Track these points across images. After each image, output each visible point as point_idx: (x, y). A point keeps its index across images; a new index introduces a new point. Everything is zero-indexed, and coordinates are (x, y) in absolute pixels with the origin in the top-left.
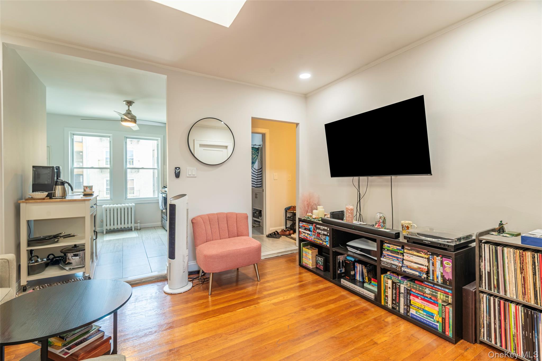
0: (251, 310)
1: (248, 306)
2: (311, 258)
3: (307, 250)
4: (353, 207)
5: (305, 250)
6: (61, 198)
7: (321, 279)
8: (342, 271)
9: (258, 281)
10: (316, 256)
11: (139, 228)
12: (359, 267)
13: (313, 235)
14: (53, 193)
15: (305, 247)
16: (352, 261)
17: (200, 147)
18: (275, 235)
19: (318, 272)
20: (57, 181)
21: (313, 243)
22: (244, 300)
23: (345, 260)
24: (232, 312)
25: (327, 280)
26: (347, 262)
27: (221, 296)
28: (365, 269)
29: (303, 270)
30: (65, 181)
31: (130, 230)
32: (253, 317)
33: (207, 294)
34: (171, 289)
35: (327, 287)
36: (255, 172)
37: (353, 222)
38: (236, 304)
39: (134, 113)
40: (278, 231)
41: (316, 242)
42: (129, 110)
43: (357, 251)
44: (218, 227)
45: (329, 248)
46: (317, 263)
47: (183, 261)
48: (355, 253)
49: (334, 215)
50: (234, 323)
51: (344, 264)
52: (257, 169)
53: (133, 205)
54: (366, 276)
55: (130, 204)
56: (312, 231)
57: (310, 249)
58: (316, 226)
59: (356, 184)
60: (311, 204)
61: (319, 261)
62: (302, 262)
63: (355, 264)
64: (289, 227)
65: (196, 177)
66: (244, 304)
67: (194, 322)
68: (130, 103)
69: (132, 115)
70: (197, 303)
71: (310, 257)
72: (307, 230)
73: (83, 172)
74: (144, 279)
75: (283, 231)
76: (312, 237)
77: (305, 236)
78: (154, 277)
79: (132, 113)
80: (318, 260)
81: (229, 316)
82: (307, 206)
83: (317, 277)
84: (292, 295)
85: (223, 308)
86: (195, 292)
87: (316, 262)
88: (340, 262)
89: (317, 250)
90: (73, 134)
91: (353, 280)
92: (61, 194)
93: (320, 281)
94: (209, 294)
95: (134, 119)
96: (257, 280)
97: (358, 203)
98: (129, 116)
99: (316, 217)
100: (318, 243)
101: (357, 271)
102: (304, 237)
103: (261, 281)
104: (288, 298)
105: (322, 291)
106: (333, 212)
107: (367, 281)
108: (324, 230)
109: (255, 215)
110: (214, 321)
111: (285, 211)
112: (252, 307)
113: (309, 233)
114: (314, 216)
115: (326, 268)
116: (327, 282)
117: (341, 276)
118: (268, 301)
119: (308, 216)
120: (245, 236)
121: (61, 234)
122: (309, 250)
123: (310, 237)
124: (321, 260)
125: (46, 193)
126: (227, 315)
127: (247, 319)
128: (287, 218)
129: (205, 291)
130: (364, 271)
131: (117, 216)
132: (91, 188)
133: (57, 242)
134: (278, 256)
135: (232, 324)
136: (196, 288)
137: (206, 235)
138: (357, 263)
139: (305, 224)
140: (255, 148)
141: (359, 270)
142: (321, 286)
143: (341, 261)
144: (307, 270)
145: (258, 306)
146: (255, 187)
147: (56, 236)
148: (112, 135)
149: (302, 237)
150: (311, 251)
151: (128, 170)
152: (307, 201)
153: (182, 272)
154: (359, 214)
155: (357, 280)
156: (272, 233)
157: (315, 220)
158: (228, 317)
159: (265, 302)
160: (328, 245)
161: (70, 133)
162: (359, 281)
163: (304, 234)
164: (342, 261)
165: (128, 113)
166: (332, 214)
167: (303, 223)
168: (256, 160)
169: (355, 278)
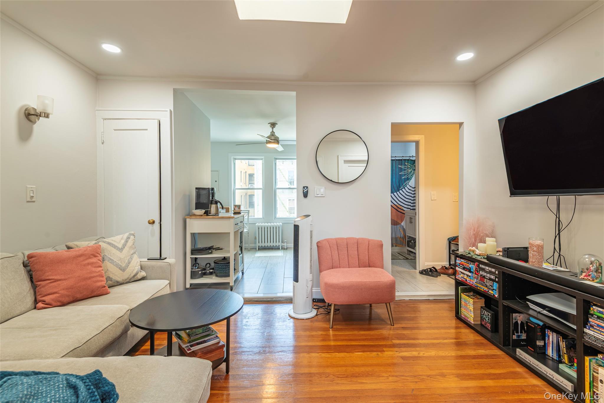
0: (371, 357)
1: (369, 352)
2: (472, 310)
3: (468, 297)
4: (542, 243)
5: (465, 297)
6: (215, 215)
7: (485, 341)
8: (521, 337)
9: (391, 325)
10: (480, 307)
11: (286, 247)
12: (552, 337)
13: (475, 278)
14: (209, 211)
15: (465, 294)
16: (539, 325)
17: (344, 163)
18: (431, 272)
19: (484, 331)
20: (212, 200)
21: (475, 289)
22: (367, 344)
23: (527, 322)
24: (348, 353)
25: (494, 345)
26: (530, 325)
27: (342, 332)
28: (563, 342)
29: (461, 325)
30: (218, 201)
31: (277, 248)
32: (371, 365)
33: (328, 326)
34: (294, 312)
35: (490, 355)
36: (410, 190)
37: (542, 265)
38: (356, 345)
39: (277, 134)
40: (437, 268)
41: (479, 288)
42: (273, 131)
43: (543, 310)
44: (347, 253)
45: (498, 300)
46: (482, 319)
47: (307, 286)
48: (539, 313)
49: (508, 252)
50: (347, 366)
51: (526, 328)
52: (413, 187)
53: (281, 225)
54: (565, 353)
55: (278, 224)
56: (473, 273)
57: (471, 297)
58: (478, 266)
59: (554, 207)
60: (480, 235)
61: (484, 316)
62: (461, 313)
63: (545, 331)
64: (454, 264)
65: (324, 197)
66: (365, 348)
67: (306, 352)
68: (273, 125)
69: (275, 136)
70: (315, 334)
71: (471, 308)
72: (466, 271)
73: (254, 192)
74: (274, 298)
75: (444, 268)
76: (473, 281)
77: (463, 277)
78: (283, 298)
79: (276, 135)
80: (483, 314)
81: (344, 357)
82: (473, 237)
83: (479, 338)
84: (433, 352)
85: (340, 345)
86: (317, 321)
87: (481, 317)
88: (517, 322)
89: (484, 300)
90: (235, 159)
91: (541, 355)
92: (215, 212)
93: (482, 343)
94: (330, 327)
95: (277, 141)
96: (390, 323)
97: (556, 237)
98: (273, 138)
99: (481, 252)
100: (481, 289)
101: (549, 343)
102: (462, 279)
103: (395, 326)
104: (424, 355)
105: (480, 359)
106: (508, 248)
107: (567, 362)
108: (490, 273)
109: (410, 244)
110: (326, 357)
111: (448, 242)
112: (374, 354)
113: (470, 274)
114: (478, 252)
115: (495, 329)
116: (494, 347)
117: (518, 344)
118: (396, 352)
119: (470, 250)
120: (378, 267)
121: (213, 246)
122: (470, 299)
123: (470, 280)
124: (488, 315)
125: (204, 211)
126: (342, 355)
127: (363, 365)
128: (451, 252)
129: (327, 323)
130: (560, 344)
131: (259, 234)
132: (239, 207)
133: (211, 253)
134: (429, 299)
135: (344, 366)
136: (320, 317)
137: (332, 261)
138: (549, 331)
139: (463, 261)
140: (411, 160)
141: (552, 342)
142: (482, 352)
143: (519, 322)
144: (466, 326)
145: (381, 355)
146: (411, 209)
147: (211, 248)
148: (263, 157)
149: (459, 279)
150: (472, 300)
151: (277, 190)
152: (474, 231)
153: (306, 297)
154: (559, 254)
155: (549, 356)
156: (427, 269)
157: (479, 258)
158: (342, 357)
159: (392, 352)
160: (496, 296)
161: (233, 158)
162: (552, 358)
163: (462, 275)
164: (522, 323)
165: (273, 134)
166: (505, 251)
167: (461, 260)
168: (412, 175)
169: (545, 352)
